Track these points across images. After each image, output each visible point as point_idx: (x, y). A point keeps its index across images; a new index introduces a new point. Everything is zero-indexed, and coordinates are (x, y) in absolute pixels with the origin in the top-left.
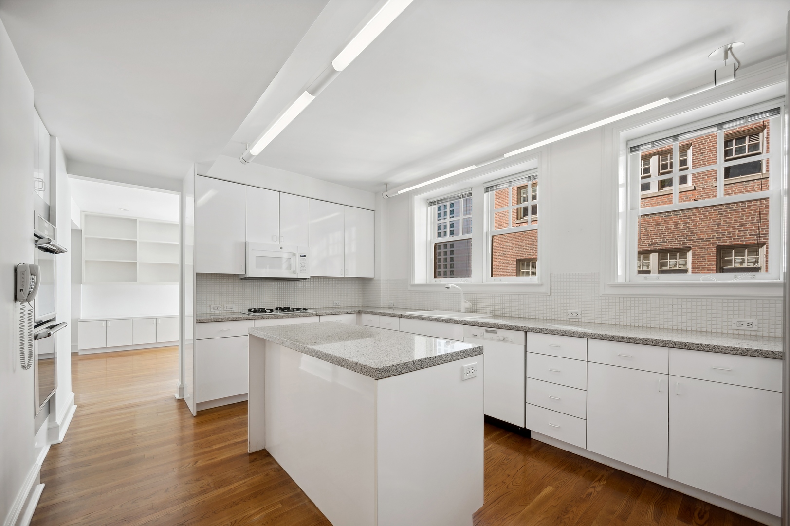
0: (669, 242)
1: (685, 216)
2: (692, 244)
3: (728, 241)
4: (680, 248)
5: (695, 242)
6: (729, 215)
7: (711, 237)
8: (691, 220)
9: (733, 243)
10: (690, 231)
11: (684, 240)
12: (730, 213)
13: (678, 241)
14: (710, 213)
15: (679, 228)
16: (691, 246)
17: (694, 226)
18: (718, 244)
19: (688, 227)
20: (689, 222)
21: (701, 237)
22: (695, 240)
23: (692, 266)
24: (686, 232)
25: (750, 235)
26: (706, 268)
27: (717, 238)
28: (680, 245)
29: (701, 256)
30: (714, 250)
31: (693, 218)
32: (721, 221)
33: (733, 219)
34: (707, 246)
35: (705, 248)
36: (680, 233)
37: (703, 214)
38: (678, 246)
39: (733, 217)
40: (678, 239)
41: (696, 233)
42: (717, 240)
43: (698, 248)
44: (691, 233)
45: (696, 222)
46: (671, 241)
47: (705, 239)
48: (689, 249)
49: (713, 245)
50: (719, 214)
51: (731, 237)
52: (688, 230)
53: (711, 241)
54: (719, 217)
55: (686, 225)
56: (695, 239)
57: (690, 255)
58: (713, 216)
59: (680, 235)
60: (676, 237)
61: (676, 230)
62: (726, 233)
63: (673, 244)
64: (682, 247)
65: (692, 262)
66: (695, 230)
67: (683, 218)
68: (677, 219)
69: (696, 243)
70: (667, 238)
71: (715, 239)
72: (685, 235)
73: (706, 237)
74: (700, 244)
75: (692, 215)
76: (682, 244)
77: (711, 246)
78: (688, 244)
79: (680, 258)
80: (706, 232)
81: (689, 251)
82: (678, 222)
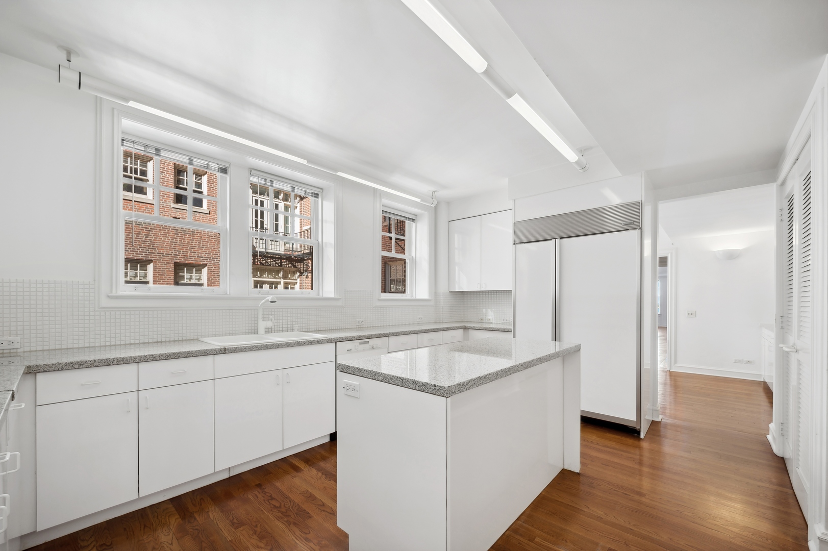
0: (130, 251)
1: (146, 228)
2: (153, 257)
3: (183, 259)
4: (142, 260)
5: (156, 255)
6: (184, 236)
7: (170, 253)
8: (153, 233)
9: (186, 262)
10: (152, 244)
11: (146, 252)
12: (184, 235)
13: (140, 252)
14: (168, 231)
15: (141, 239)
16: (153, 259)
17: (155, 240)
18: (175, 260)
19: (150, 240)
20: (151, 235)
21: (162, 252)
22: (156, 254)
23: (154, 279)
24: (147, 244)
25: (198, 257)
26: (165, 281)
27: (174, 255)
28: (142, 257)
29: (162, 269)
30: (172, 266)
31: (154, 232)
32: (177, 240)
33: (186, 241)
34: (166, 261)
35: (165, 263)
36: (142, 245)
37: (163, 230)
38: (140, 257)
39: (186, 239)
40: (140, 250)
41: (157, 247)
42: (175, 257)
43: (159, 262)
44: (153, 246)
45: (157, 236)
46: (133, 251)
47: (165, 255)
48: (150, 261)
49: (171, 261)
50: (176, 234)
51: (185, 256)
52: (149, 243)
53: (170, 257)
54: (176, 237)
55: (148, 237)
56: (156, 252)
57: (150, 267)
58: (171, 234)
59: (142, 246)
60: (138, 248)
61: (138, 241)
62: (181, 252)
63: (135, 255)
64: (144, 258)
65: (154, 274)
66: (156, 244)
67: (145, 229)
68: (139, 229)
69: (157, 257)
70: (129, 247)
71: (173, 256)
72: (147, 247)
73: (166, 253)
74: (161, 258)
75: (153, 229)
76: (144, 255)
77: (170, 262)
78: (150, 256)
79: (140, 270)
80: (165, 247)
81: (149, 263)
82: (140, 232)
